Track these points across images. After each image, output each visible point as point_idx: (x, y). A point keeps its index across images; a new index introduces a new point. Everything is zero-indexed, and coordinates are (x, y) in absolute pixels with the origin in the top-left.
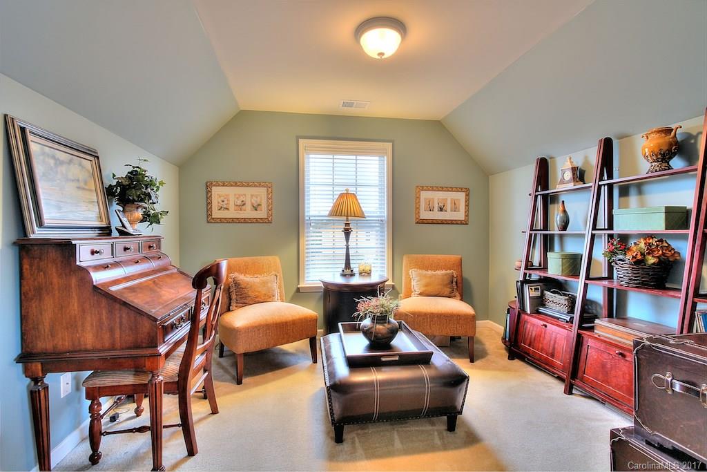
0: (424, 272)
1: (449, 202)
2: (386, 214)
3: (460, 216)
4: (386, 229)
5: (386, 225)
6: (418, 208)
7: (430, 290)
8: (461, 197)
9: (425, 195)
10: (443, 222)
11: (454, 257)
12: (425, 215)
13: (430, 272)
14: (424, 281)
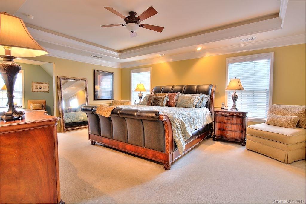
0: (34, 104)
1: (43, 86)
2: (22, 89)
3: (47, 90)
4: (22, 93)
5: (22, 92)
6: (33, 88)
7: (36, 108)
8: (47, 85)
9: (35, 84)
10: (41, 92)
11: (44, 101)
12: (35, 90)
13: (36, 104)
14: (34, 107)
